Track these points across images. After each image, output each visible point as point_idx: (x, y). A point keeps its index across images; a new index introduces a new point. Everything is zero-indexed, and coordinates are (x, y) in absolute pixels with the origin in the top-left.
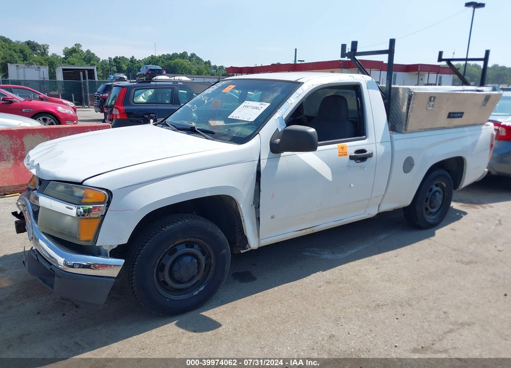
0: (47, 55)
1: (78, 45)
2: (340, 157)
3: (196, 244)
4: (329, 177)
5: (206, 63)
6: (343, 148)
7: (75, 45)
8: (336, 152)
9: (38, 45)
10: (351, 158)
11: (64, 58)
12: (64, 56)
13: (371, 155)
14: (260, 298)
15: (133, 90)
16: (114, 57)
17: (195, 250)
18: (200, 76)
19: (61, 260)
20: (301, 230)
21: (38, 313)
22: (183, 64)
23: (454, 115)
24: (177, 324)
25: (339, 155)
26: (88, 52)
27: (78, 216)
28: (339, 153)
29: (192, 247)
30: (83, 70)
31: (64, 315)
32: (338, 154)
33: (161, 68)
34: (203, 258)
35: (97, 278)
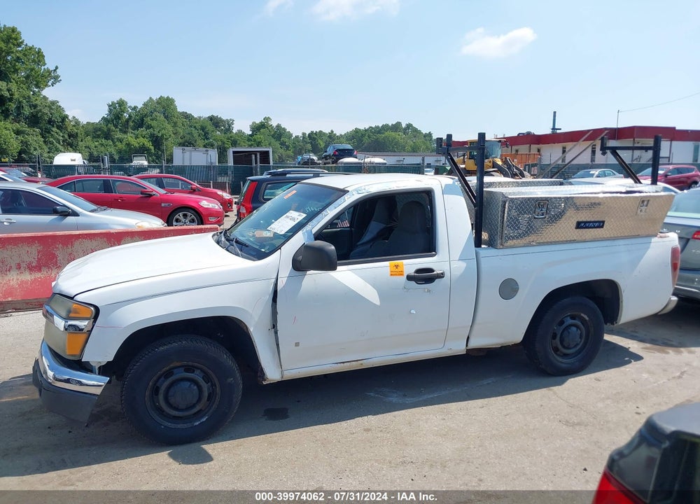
0: (231, 132)
1: (267, 119)
2: (392, 277)
3: (198, 368)
4: (376, 300)
5: (426, 135)
6: (397, 266)
7: (264, 119)
8: (388, 271)
9: (221, 120)
10: (409, 278)
11: (250, 135)
12: (251, 133)
13: (441, 276)
14: (275, 438)
15: (264, 185)
16: (310, 132)
17: (197, 376)
18: (415, 154)
19: (50, 374)
20: (343, 363)
21: (49, 428)
22: (395, 138)
23: (587, 225)
24: (170, 455)
25: (392, 275)
26: (278, 126)
27: (66, 329)
28: (392, 272)
29: (193, 372)
30: (255, 153)
31: (70, 432)
32: (389, 273)
33: (351, 148)
34: (205, 386)
35: (78, 394)
